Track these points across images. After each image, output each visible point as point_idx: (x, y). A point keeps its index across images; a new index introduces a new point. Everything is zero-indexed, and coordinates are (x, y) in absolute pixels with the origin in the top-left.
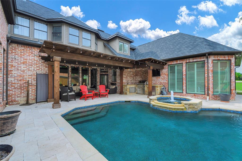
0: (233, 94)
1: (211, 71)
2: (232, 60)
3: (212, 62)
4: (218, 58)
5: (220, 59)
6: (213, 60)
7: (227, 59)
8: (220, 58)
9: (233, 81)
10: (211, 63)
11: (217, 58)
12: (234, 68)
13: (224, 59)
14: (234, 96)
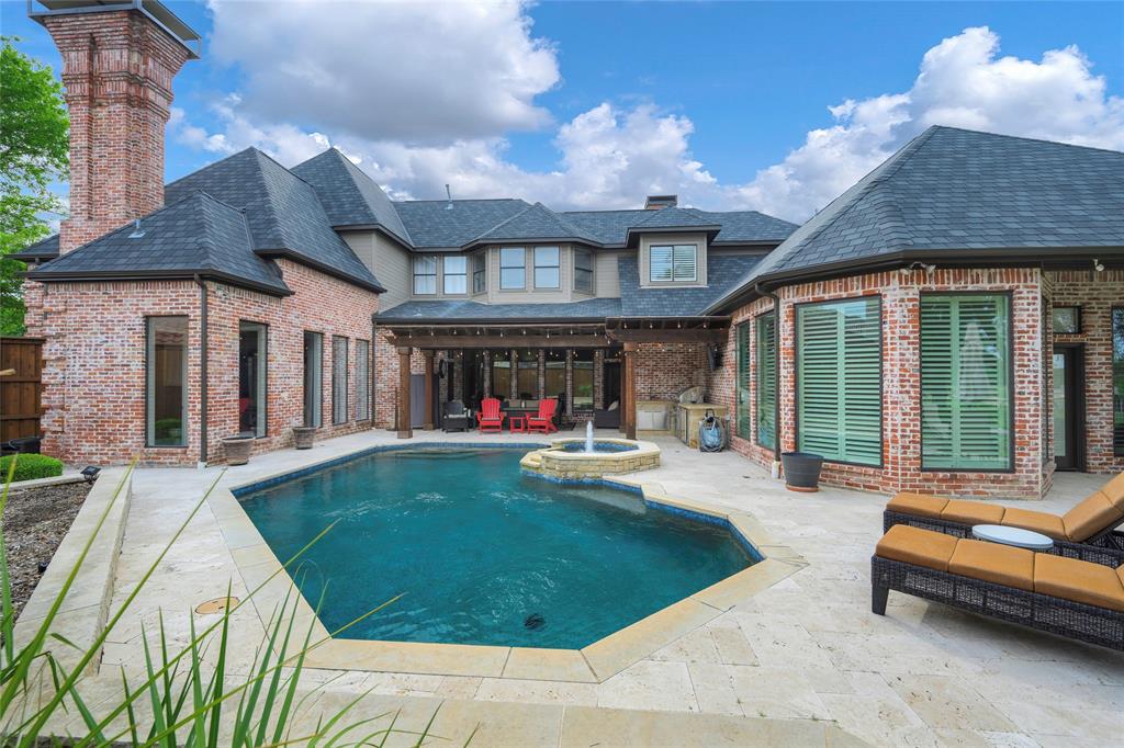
0: (890, 466)
1: (788, 354)
2: (885, 296)
3: (788, 316)
4: (816, 296)
5: (826, 297)
6: (795, 304)
7: (860, 292)
8: (824, 292)
9: (889, 401)
10: (786, 321)
11: (810, 297)
12: (893, 333)
13: (844, 295)
14: (893, 474)
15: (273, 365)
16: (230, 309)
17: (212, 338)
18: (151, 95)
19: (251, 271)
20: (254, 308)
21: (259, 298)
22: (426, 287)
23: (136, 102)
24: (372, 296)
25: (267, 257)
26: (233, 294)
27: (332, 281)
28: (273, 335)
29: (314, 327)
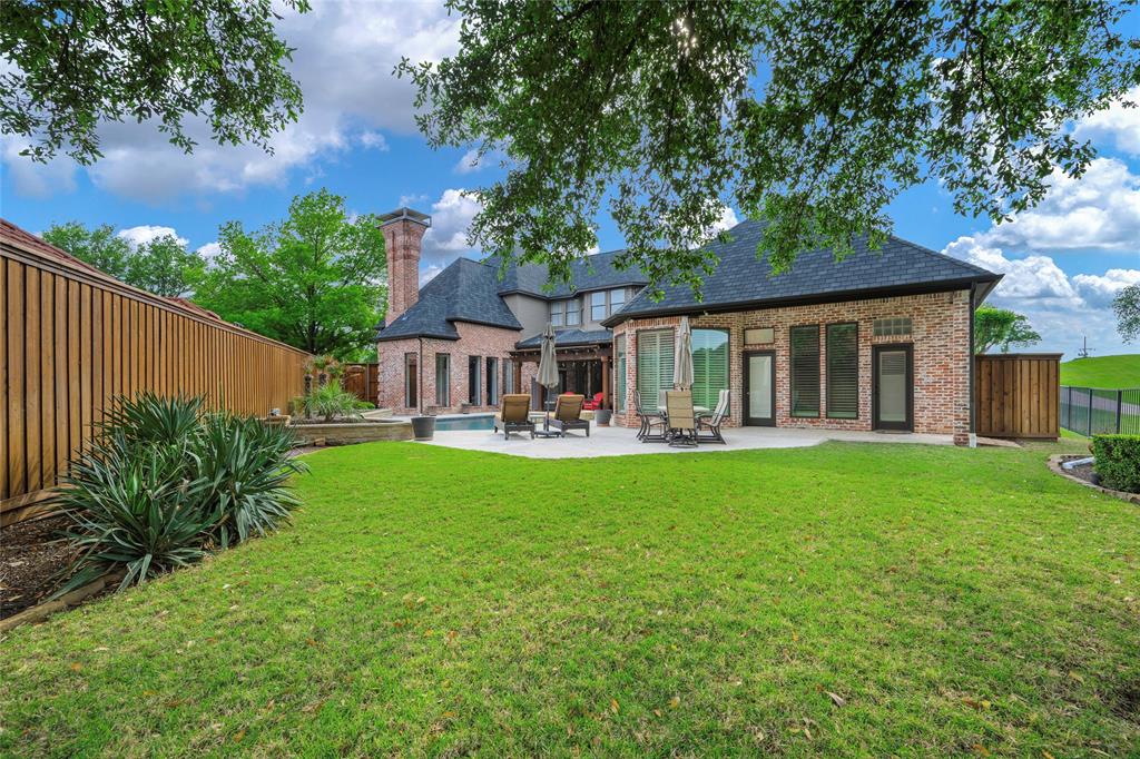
15: (452, 373)
16: (431, 348)
17: (424, 362)
18: (412, 252)
19: (441, 331)
20: (442, 347)
21: (444, 342)
22: (557, 322)
23: (407, 257)
24: (515, 333)
25: (451, 322)
26: (433, 342)
27: (486, 328)
28: (452, 359)
29: (474, 354)
